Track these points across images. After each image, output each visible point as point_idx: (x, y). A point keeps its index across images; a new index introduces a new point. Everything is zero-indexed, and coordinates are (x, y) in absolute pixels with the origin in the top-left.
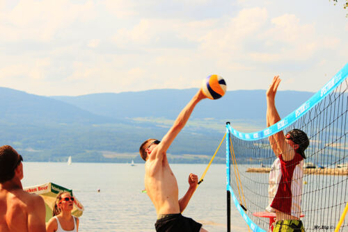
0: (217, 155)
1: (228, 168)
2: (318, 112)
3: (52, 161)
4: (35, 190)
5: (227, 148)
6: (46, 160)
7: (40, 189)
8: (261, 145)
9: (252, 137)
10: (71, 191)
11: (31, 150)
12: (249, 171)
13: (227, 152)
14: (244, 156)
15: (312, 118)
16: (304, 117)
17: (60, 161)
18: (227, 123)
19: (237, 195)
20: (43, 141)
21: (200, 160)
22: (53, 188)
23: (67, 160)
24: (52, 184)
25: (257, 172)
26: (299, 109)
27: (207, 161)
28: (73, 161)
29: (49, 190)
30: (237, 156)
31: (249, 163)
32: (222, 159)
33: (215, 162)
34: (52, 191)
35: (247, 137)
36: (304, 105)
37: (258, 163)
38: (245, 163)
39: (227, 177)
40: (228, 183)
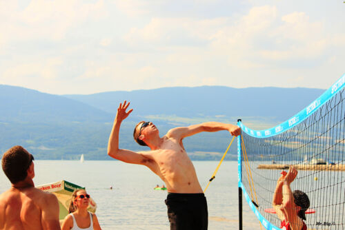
0: (229, 152)
1: (239, 164)
2: (329, 109)
3: (65, 159)
4: (49, 188)
5: (239, 145)
6: (58, 158)
7: (53, 186)
8: (272, 141)
9: (263, 134)
10: (84, 188)
11: (44, 148)
12: (261, 168)
13: (239, 149)
14: (255, 153)
15: (323, 115)
16: (316, 113)
17: (73, 159)
18: (238, 121)
19: (249, 192)
20: (56, 140)
21: (211, 157)
22: (66, 186)
23: (80, 158)
24: (65, 182)
25: (269, 168)
26: (310, 106)
27: (219, 159)
28: (86, 158)
29: (62, 188)
30: (248, 153)
31: (260, 160)
32: (234, 156)
33: (227, 159)
34: (66, 188)
35: (259, 135)
36: (314, 102)
37: (269, 160)
38: (256, 160)
39: (239, 174)
40: (239, 179)
